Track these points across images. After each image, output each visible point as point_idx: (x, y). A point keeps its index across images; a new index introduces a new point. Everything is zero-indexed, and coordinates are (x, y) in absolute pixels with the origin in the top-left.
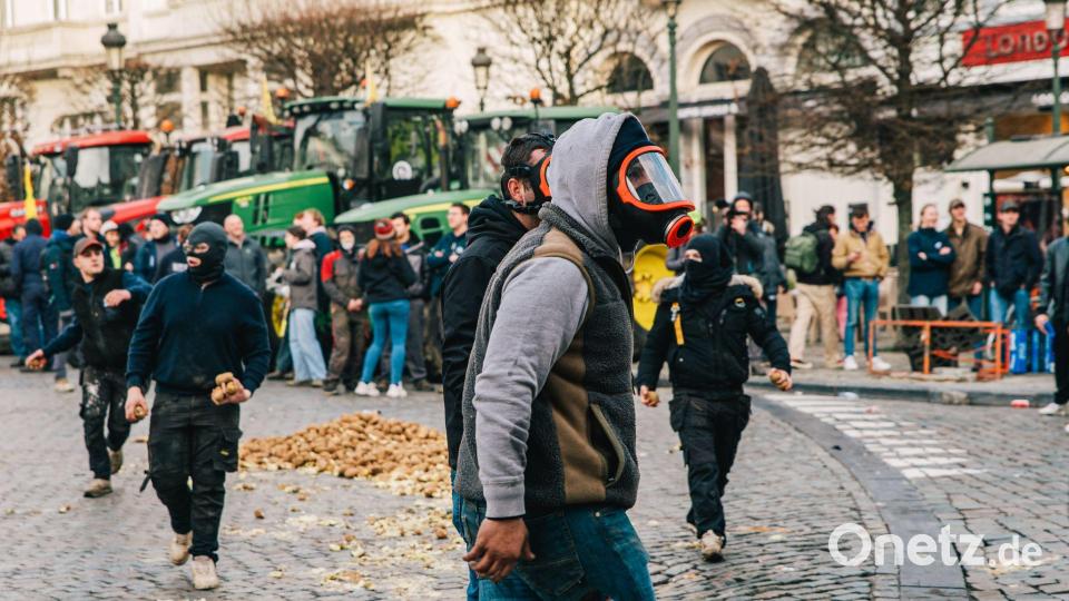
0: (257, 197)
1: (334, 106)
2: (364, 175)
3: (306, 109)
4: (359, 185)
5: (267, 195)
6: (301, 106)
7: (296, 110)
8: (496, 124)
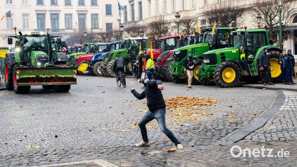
0: (193, 49)
1: (210, 30)
2: (214, 44)
3: (205, 30)
4: (213, 46)
5: (195, 48)
6: (204, 30)
7: (203, 30)
8: (238, 33)
